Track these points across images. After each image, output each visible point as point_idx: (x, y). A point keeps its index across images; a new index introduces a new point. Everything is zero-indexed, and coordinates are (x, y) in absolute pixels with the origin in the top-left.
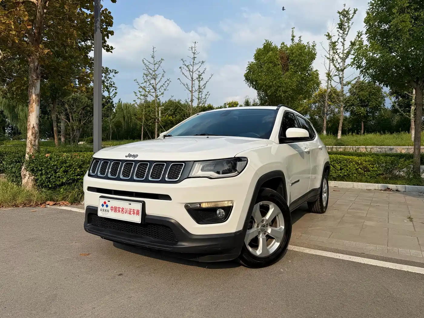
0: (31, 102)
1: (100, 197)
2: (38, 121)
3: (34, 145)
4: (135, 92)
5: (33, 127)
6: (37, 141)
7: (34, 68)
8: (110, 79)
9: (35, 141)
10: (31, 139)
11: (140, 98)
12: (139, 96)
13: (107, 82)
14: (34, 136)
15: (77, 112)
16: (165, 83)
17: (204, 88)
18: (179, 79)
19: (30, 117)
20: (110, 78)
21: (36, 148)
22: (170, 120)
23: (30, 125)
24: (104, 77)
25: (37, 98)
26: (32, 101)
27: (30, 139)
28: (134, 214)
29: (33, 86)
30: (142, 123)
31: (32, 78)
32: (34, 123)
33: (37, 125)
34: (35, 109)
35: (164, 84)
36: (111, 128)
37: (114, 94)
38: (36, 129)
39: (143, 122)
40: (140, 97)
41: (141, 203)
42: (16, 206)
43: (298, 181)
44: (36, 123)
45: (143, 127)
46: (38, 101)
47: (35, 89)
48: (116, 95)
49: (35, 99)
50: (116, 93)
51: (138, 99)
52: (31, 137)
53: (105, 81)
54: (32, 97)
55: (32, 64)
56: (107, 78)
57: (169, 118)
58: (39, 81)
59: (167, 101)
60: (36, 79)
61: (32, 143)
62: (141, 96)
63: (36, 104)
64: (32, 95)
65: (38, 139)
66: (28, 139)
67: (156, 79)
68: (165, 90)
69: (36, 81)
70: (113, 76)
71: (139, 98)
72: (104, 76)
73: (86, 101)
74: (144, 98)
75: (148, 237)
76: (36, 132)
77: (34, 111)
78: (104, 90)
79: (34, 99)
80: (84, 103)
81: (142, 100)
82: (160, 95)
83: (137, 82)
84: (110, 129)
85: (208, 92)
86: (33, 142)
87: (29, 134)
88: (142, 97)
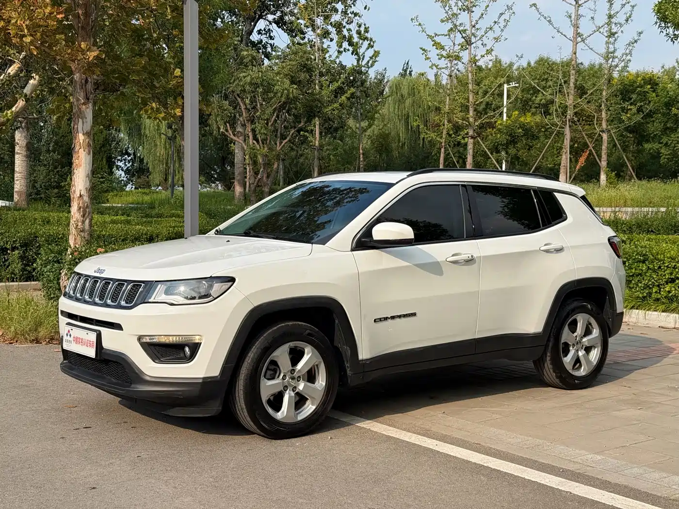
0: (76, 148)
1: (66, 324)
2: (88, 184)
3: (83, 231)
4: (424, 50)
5: (81, 196)
6: (87, 221)
7: (81, 82)
8: (357, 18)
9: (83, 222)
10: (77, 219)
11: (436, 66)
12: (435, 60)
13: (348, 27)
14: (81, 214)
15: (265, 120)
16: (499, 17)
17: (627, 20)
18: (534, 5)
19: (74, 176)
20: (356, 14)
21: (86, 235)
22: (522, 126)
23: (74, 191)
24: (342, 11)
25: (87, 140)
26: (78, 146)
27: (74, 220)
28: (90, 346)
29: (79, 116)
30: (441, 138)
31: (77, 101)
32: (81, 189)
33: (86, 190)
34: (83, 160)
35: (495, 22)
36: (363, 154)
37: (371, 58)
38: (86, 198)
39: (444, 136)
40: (437, 62)
41: (96, 333)
42: (37, 341)
43: (414, 314)
44: (86, 188)
45: (443, 150)
46: (89, 145)
47: (83, 123)
48: (377, 59)
49: (83, 142)
50: (377, 54)
51: (431, 67)
52: (76, 215)
53: (344, 24)
54: (77, 138)
55: (77, 75)
56: (350, 15)
57: (522, 119)
58: (90, 105)
59: (532, 64)
60: (83, 103)
61: (79, 227)
62: (439, 59)
63: (84, 151)
64: (77, 134)
65: (89, 219)
66: (72, 218)
67: (474, 9)
68: (497, 39)
69: (84, 107)
70: (365, 8)
71: (433, 65)
72: (340, 11)
73: (286, 89)
74: (449, 65)
75: (109, 377)
76: (86, 205)
77: (81, 166)
78: (342, 49)
79: (81, 142)
80: (279, 95)
81: (443, 70)
82: (483, 56)
83: (420, 24)
84: (359, 158)
85: (640, 33)
86: (80, 224)
87: (74, 208)
88: (443, 63)
